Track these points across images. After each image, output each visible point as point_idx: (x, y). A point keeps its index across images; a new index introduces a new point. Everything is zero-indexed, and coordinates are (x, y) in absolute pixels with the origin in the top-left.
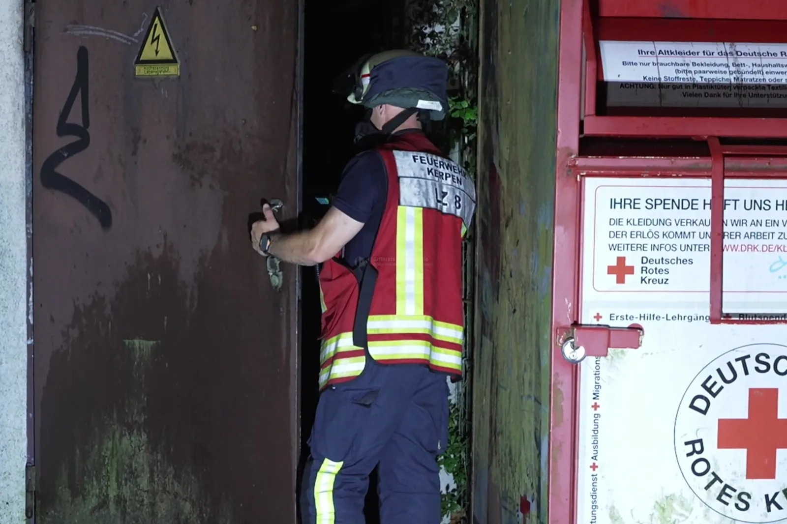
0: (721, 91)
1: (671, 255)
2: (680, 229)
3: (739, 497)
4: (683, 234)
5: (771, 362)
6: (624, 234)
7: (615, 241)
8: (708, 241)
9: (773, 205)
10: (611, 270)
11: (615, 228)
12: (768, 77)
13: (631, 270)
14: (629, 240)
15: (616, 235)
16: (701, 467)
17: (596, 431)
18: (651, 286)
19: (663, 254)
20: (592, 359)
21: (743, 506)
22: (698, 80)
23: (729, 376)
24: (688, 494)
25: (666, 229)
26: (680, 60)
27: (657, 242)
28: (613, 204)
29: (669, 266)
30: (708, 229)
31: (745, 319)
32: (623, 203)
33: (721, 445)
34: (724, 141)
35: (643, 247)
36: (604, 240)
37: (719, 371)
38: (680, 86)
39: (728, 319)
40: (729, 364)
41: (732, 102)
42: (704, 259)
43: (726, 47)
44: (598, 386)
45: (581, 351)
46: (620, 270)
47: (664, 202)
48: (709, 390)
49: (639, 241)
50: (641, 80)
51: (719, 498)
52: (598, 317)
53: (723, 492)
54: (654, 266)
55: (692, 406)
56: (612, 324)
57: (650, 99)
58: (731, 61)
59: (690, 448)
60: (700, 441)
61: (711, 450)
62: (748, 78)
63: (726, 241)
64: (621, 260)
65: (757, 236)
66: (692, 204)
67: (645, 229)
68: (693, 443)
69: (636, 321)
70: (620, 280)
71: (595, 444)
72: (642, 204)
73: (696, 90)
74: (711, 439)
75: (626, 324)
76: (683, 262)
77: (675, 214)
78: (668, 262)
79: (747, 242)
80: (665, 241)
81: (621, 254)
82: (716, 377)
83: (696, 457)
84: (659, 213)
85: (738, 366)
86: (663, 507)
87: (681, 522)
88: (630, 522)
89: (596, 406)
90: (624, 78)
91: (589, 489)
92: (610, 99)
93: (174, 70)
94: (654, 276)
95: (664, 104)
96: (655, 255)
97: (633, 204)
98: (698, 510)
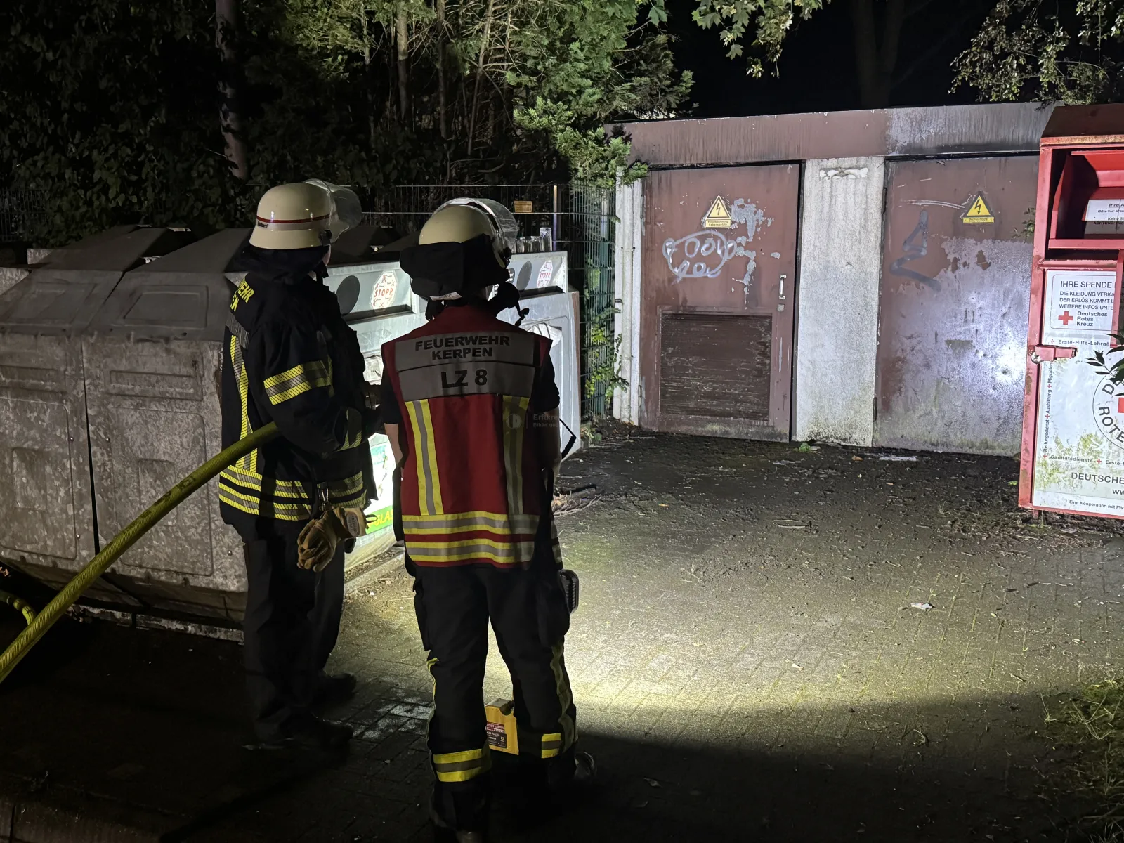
1: (1095, 311)
2: (1100, 298)
4: (1102, 301)
6: (1068, 299)
7: (1063, 303)
8: (1114, 305)
10: (1060, 318)
11: (1063, 297)
13: (1071, 318)
14: (1071, 303)
15: (1064, 300)
16: (1108, 421)
17: (1049, 398)
18: (1083, 327)
19: (1090, 310)
20: (1048, 362)
24: (1099, 434)
25: (1092, 297)
27: (1087, 304)
28: (1063, 284)
29: (1094, 317)
32: (1068, 284)
33: (1119, 411)
35: (1079, 307)
36: (1057, 302)
42: (1111, 315)
44: (1051, 376)
45: (1040, 359)
47: (1092, 284)
49: (1077, 303)
50: (1107, 220)
51: (1118, 438)
52: (1053, 341)
53: (1120, 435)
54: (1084, 317)
55: (1104, 390)
56: (1060, 345)
57: (1112, 230)
59: (1102, 411)
60: (1108, 408)
61: (1114, 413)
64: (1066, 313)
66: (1108, 285)
67: (1080, 297)
68: (1104, 408)
69: (1073, 344)
70: (1065, 323)
71: (1048, 405)
72: (1079, 284)
74: (1114, 408)
75: (1068, 345)
76: (1102, 314)
77: (1098, 290)
78: (1093, 314)
80: (1092, 304)
81: (1067, 310)
83: (1105, 416)
84: (1088, 289)
86: (1086, 440)
87: (1096, 448)
88: (1066, 446)
89: (1049, 386)
90: (1097, 219)
91: (1044, 426)
92: (1088, 231)
93: (991, 220)
94: (1084, 322)
95: (1118, 232)
96: (1086, 311)
97: (1074, 284)
98: (1105, 443)
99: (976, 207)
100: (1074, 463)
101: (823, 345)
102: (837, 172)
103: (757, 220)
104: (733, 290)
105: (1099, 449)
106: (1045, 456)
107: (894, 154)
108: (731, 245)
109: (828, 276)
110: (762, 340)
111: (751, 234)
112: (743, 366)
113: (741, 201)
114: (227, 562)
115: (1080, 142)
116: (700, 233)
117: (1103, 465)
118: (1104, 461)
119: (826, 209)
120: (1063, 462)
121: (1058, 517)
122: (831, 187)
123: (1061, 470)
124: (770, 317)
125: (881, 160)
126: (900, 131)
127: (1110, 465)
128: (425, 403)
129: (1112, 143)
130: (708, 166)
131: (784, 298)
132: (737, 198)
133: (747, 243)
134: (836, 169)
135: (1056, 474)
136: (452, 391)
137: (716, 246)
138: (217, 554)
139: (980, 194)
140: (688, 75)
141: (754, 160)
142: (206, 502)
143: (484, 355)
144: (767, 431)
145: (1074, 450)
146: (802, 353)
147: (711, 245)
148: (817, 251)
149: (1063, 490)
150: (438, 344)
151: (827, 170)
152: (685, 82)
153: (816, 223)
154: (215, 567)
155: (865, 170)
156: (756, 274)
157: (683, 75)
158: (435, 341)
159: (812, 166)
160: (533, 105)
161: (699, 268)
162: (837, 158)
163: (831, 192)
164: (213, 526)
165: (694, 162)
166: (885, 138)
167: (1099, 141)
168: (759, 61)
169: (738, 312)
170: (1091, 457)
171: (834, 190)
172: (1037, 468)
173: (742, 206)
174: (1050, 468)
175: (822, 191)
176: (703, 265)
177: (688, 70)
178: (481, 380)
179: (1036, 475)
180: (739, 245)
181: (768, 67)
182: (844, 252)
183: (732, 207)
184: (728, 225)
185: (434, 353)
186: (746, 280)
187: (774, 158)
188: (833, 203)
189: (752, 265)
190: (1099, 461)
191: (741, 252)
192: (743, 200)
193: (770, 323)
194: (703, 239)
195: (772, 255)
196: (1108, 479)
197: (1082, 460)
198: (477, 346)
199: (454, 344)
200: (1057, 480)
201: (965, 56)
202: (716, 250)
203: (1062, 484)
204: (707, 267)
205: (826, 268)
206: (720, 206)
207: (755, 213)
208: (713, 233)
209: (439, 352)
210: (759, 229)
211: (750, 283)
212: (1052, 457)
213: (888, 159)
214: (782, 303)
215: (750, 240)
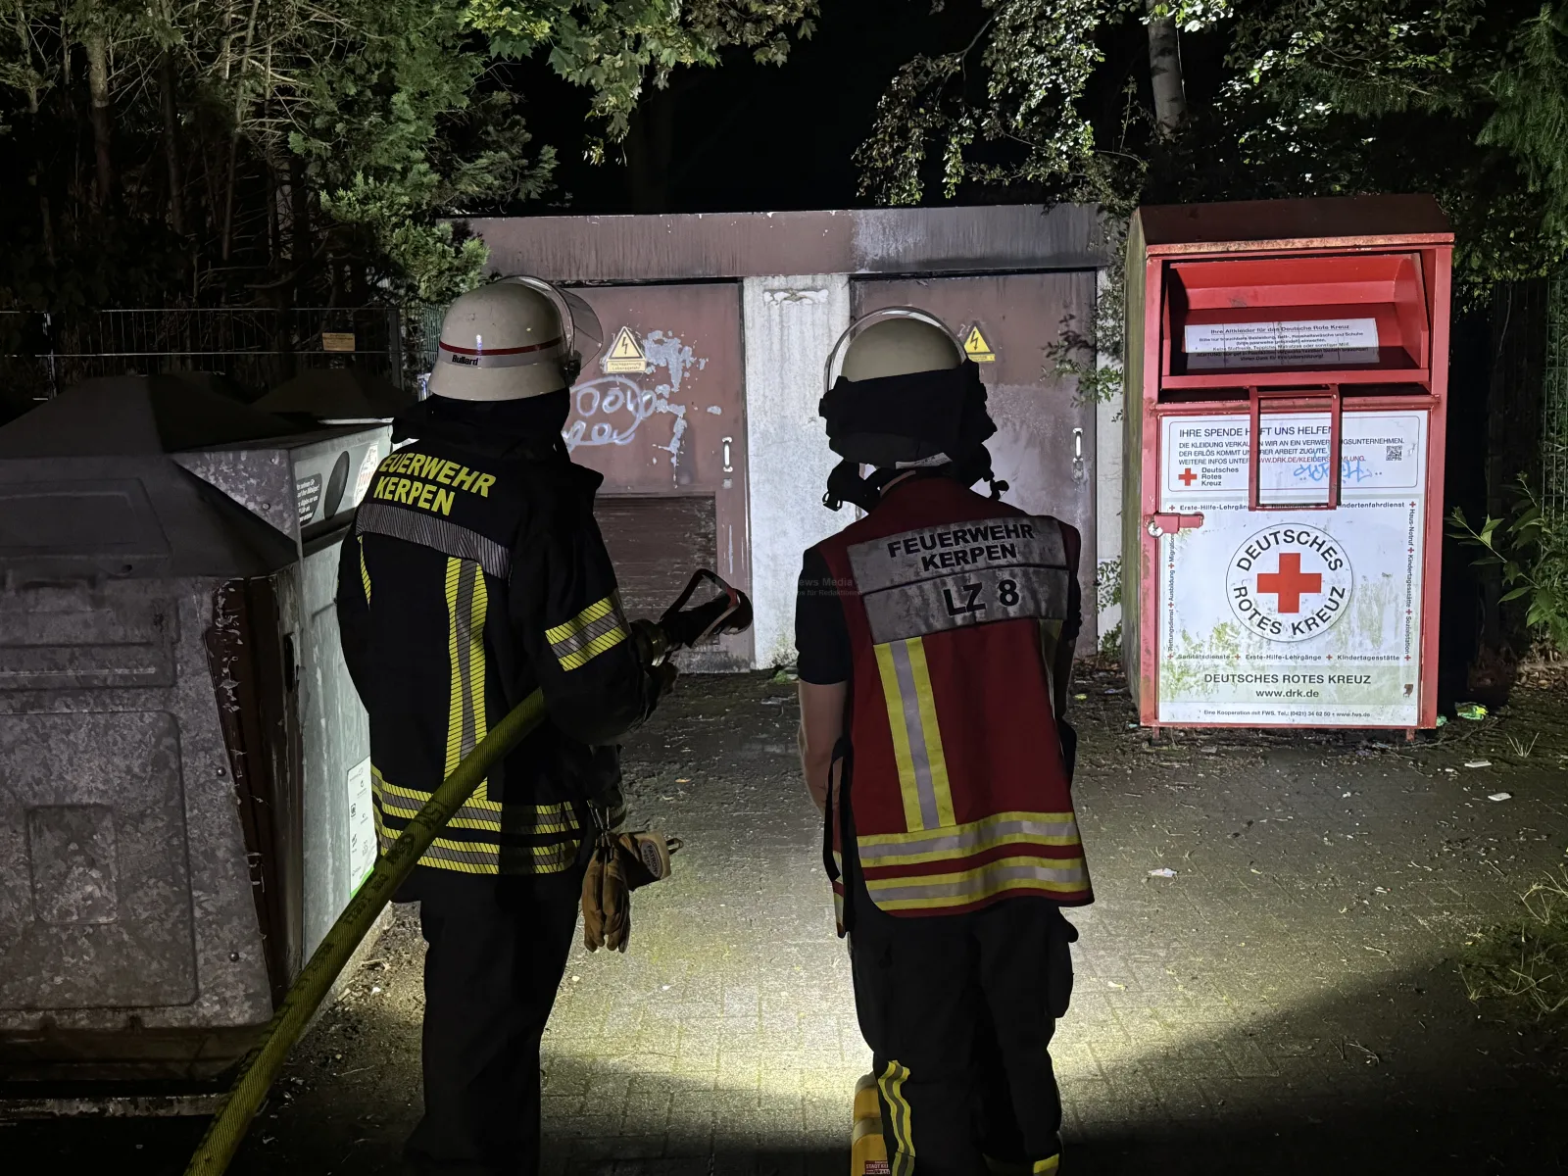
0: (1268, 355)
1: (1223, 466)
2: (1229, 449)
3: (1273, 625)
4: (1231, 452)
5: (1295, 536)
6: (1190, 453)
7: (1183, 458)
8: (1248, 456)
9: (1296, 431)
10: (1181, 477)
11: (1183, 450)
12: (1302, 344)
13: (1195, 477)
14: (1193, 457)
15: (1184, 454)
16: (1245, 605)
17: (1172, 581)
18: (1209, 487)
19: (1217, 465)
20: (1169, 535)
21: (1276, 631)
22: (1252, 348)
23: (1265, 545)
24: (1236, 622)
25: (1220, 449)
26: (1241, 336)
27: (1213, 458)
28: (1182, 433)
29: (1222, 474)
30: (1248, 448)
31: (1276, 507)
32: (1189, 433)
33: (1260, 590)
34: (1261, 389)
35: (1203, 462)
36: (1176, 458)
37: (1258, 542)
38: (1238, 353)
39: (1264, 507)
40: (1265, 537)
41: (1277, 362)
42: (1245, 469)
43: (1276, 325)
44: (1173, 553)
45: (1160, 531)
46: (1188, 477)
47: (1217, 431)
48: (1251, 555)
49: (1201, 457)
50: (1212, 350)
51: (1259, 625)
52: (1172, 508)
53: (1261, 621)
54: (1211, 474)
55: (1238, 565)
56: (1182, 512)
57: (1218, 363)
58: (1277, 334)
59: (1238, 593)
60: (1245, 588)
61: (1253, 593)
62: (1288, 346)
63: (1262, 456)
64: (1188, 471)
65: (1284, 451)
66: (1237, 432)
67: (1205, 450)
68: (1240, 589)
69: (1199, 510)
70: (1188, 483)
71: (1171, 590)
72: (1203, 433)
73: (1251, 356)
74: (1252, 587)
75: (1192, 512)
76: (1232, 470)
77: (1225, 439)
78: (1221, 471)
79: (1277, 456)
80: (1219, 457)
81: (1188, 466)
82: (1256, 546)
83: (1242, 598)
84: (1214, 438)
85: (1271, 539)
86: (1220, 631)
87: (1232, 641)
88: (1196, 641)
89: (1172, 566)
90: (1200, 350)
91: (1168, 619)
92: (1190, 365)
93: (991, 358)
94: (1211, 480)
95: (1228, 365)
96: (1212, 466)
97: (1197, 433)
98: (1244, 633)
99: (972, 341)
100: (1207, 662)
101: (785, 533)
102: (786, 295)
103: (684, 361)
104: (655, 461)
105: (1237, 641)
106: (1171, 656)
107: (863, 271)
108: (648, 397)
109: (786, 437)
110: (703, 531)
111: (676, 381)
112: (678, 569)
113: (658, 335)
114: (229, 973)
116: (600, 381)
117: (1243, 662)
118: (1243, 656)
119: (776, 347)
120: (1193, 662)
121: (1182, 734)
122: (781, 316)
123: (1192, 672)
124: (713, 498)
125: (845, 279)
126: (869, 240)
127: (1252, 660)
128: (916, 644)
129: (1236, 252)
130: (602, 284)
131: (730, 470)
132: (652, 330)
133: (671, 393)
134: (785, 290)
135: (1186, 678)
136: (959, 619)
137: (626, 399)
138: (207, 961)
139: (976, 324)
140: (549, 152)
141: (672, 277)
142: (182, 870)
143: (1005, 557)
144: (718, 659)
145: (1207, 646)
146: (758, 545)
147: (617, 398)
148: (768, 403)
149: (1195, 698)
150: (929, 543)
151: (773, 291)
152: (546, 162)
153: (764, 364)
154: (202, 986)
155: (824, 293)
156: (688, 436)
157: (543, 152)
158: (922, 539)
159: (753, 286)
161: (601, 432)
162: (787, 275)
163: (782, 322)
164: (198, 913)
165: (582, 278)
166: (852, 249)
167: (1220, 249)
168: (601, 140)
169: (663, 491)
170: (1228, 652)
171: (785, 319)
172: (1163, 673)
173: (659, 342)
174: (1177, 671)
175: (769, 320)
176: (606, 427)
177: (550, 145)
178: (1009, 598)
179: (1162, 682)
180: (660, 396)
181: (611, 150)
182: (806, 403)
183: (645, 343)
184: (641, 368)
185: (924, 559)
186: (674, 446)
187: (699, 273)
188: (785, 338)
189: (680, 426)
190: (1238, 657)
191: (663, 407)
192: (661, 333)
193: (713, 506)
194: (604, 389)
195: (709, 410)
196: (1249, 679)
197: (1217, 657)
198: (991, 542)
199: (952, 541)
200: (1187, 686)
201: (870, 147)
202: (625, 405)
203: (1194, 690)
204: (613, 429)
205: (782, 427)
206: (628, 341)
207: (680, 351)
208: (619, 380)
209: (933, 556)
210: (687, 375)
211: (679, 449)
212: (1180, 657)
213: (854, 279)
214: (728, 476)
215: (676, 389)
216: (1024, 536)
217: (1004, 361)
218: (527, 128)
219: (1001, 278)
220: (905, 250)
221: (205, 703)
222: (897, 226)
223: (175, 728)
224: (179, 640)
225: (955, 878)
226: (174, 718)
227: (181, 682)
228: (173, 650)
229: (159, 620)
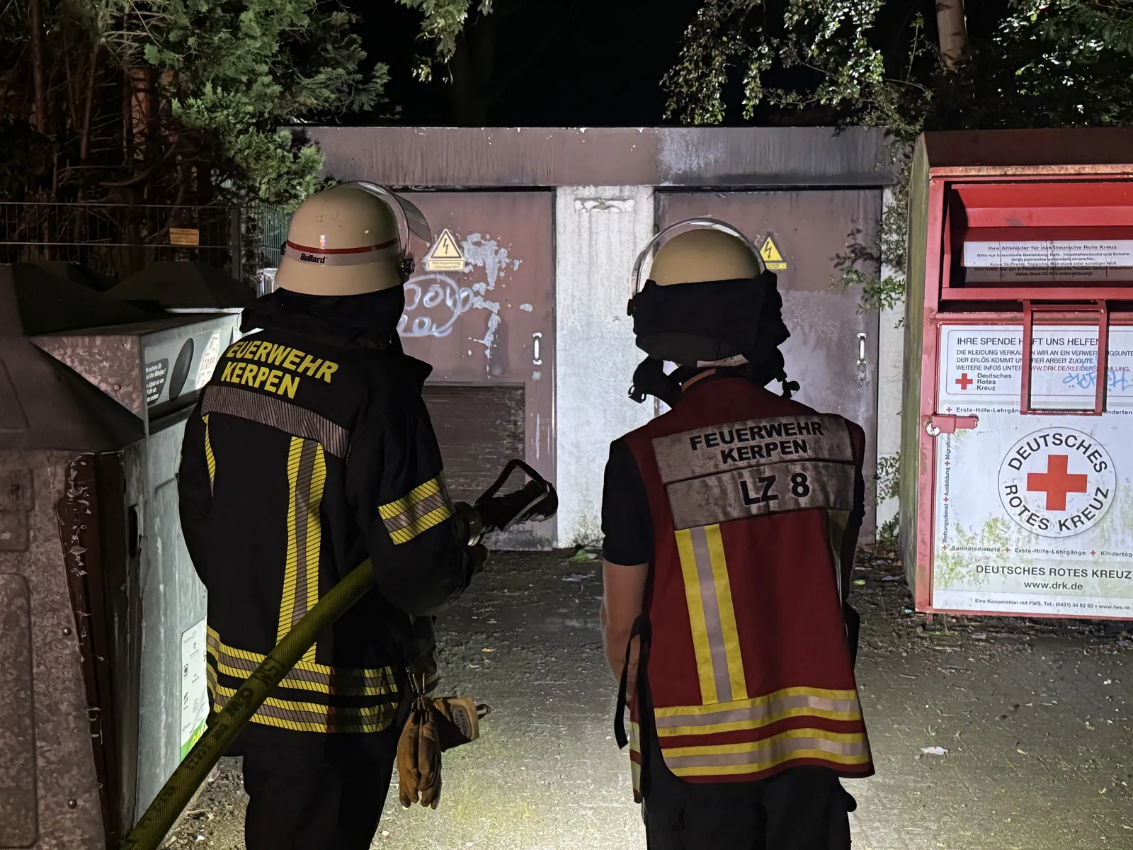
0: (1041, 271)
1: (997, 372)
2: (1003, 357)
3: (1041, 521)
4: (1005, 360)
5: (1063, 439)
6: (966, 359)
7: (960, 364)
8: (1020, 364)
9: (1066, 342)
10: (958, 381)
11: (961, 356)
12: (1073, 262)
13: (971, 381)
14: (970, 364)
15: (961, 360)
16: (1015, 502)
17: (947, 477)
18: (984, 391)
19: (992, 372)
20: (946, 435)
21: (1044, 527)
22: (1026, 264)
23: (1035, 447)
24: (1007, 518)
25: (994, 356)
26: (1015, 252)
27: (988, 365)
28: (960, 341)
29: (996, 379)
30: (1021, 357)
31: (1046, 412)
32: (966, 341)
33: (1029, 489)
34: (1034, 302)
35: (979, 368)
36: (953, 363)
37: (1028, 443)
38: (1014, 269)
39: (1034, 412)
40: (1035, 439)
41: (1049, 278)
42: (1018, 375)
43: (1048, 243)
44: (949, 451)
45: (937, 431)
46: (964, 382)
47: (993, 340)
48: (1021, 455)
49: (976, 364)
50: (988, 265)
51: (1028, 521)
52: (949, 410)
53: (1030, 518)
54: (985, 379)
55: (1010, 465)
56: (958, 414)
57: (995, 277)
58: (1050, 251)
59: (1008, 490)
60: (1016, 486)
61: (1023, 491)
62: (1060, 263)
63: (1034, 364)
64: (964, 376)
65: (1054, 360)
66: (1011, 341)
67: (980, 357)
68: (1010, 487)
69: (974, 412)
70: (964, 388)
71: (947, 486)
72: (979, 341)
73: (1025, 271)
74: (1022, 486)
75: (967, 414)
76: (1006, 376)
77: (1000, 347)
78: (995, 377)
79: (1048, 364)
80: (993, 364)
81: (965, 372)
82: (1027, 448)
83: (1012, 495)
84: (990, 347)
85: (1041, 441)
86: (991, 526)
87: (1003, 535)
88: (969, 534)
89: (947, 463)
90: (976, 265)
91: (943, 513)
92: (969, 279)
93: (783, 266)
94: (986, 385)
95: (1004, 279)
96: (987, 372)
97: (973, 341)
98: (1014, 528)
99: (766, 250)
100: (979, 554)
101: (588, 423)
102: (596, 204)
103: (500, 262)
104: (470, 353)
105: (1007, 535)
106: (945, 548)
107: (666, 184)
108: (466, 293)
109: (592, 334)
110: (512, 418)
111: (492, 280)
112: (489, 453)
113: (476, 237)
114: (67, 819)
115: (976, 173)
116: (422, 278)
117: (1012, 554)
118: (1013, 549)
119: (585, 251)
120: (966, 553)
121: (954, 620)
122: (590, 222)
123: (964, 563)
124: (523, 388)
125: (650, 190)
126: (673, 155)
127: (1021, 554)
128: (713, 531)
129: (1013, 175)
130: (426, 189)
131: (540, 363)
132: (471, 233)
133: (487, 290)
134: (595, 199)
135: (959, 568)
136: (754, 509)
137: (445, 295)
138: (47, 807)
139: (770, 235)
140: (382, 69)
141: (491, 184)
142: (27, 721)
143: (797, 451)
144: (524, 537)
145: (979, 538)
146: (563, 433)
147: (437, 294)
148: (576, 302)
149: (967, 587)
150: (728, 438)
151: (583, 200)
152: (378, 77)
153: (573, 267)
154: (42, 831)
155: (631, 202)
156: (501, 331)
157: (376, 68)
158: (722, 435)
159: (565, 195)
160: (198, 94)
161: (421, 325)
162: (596, 185)
163: (590, 228)
164: (41, 762)
165: (409, 183)
166: (657, 164)
167: (998, 172)
168: (429, 60)
169: (478, 381)
170: (998, 545)
171: (594, 226)
172: (937, 563)
173: (478, 244)
174: (951, 561)
175: (579, 227)
176: (427, 320)
177: (382, 62)
178: (800, 489)
179: (936, 570)
180: (477, 294)
181: (438, 70)
182: (611, 304)
183: (465, 244)
184: (460, 267)
185: (723, 452)
186: (488, 340)
187: (516, 182)
188: (593, 243)
189: (494, 321)
190: (1008, 550)
191: (479, 303)
192: (479, 235)
193: (523, 395)
194: (425, 286)
195: (522, 307)
196: (1018, 571)
197: (988, 549)
198: (784, 438)
199: (749, 436)
200: (959, 576)
201: (677, 73)
202: (444, 301)
203: (966, 580)
204: (433, 323)
205: (589, 324)
206: (448, 242)
207: (496, 252)
208: (439, 277)
209: (731, 450)
210: (502, 274)
211: (493, 343)
212: (953, 548)
213: (658, 190)
214: (538, 368)
215: (491, 288)
216: (815, 433)
217: (795, 269)
218: (363, 47)
219: (794, 193)
220: (706, 164)
221: (55, 568)
222: (699, 143)
223: (26, 589)
224: (33, 508)
225: (747, 747)
226: (26, 580)
227: (33, 548)
228: (27, 518)
229: (16, 489)
